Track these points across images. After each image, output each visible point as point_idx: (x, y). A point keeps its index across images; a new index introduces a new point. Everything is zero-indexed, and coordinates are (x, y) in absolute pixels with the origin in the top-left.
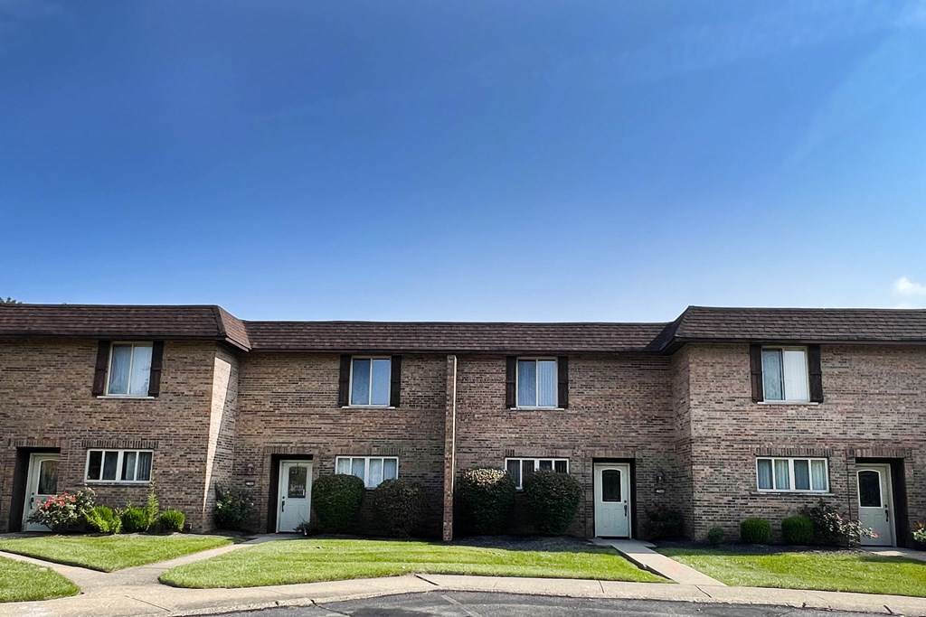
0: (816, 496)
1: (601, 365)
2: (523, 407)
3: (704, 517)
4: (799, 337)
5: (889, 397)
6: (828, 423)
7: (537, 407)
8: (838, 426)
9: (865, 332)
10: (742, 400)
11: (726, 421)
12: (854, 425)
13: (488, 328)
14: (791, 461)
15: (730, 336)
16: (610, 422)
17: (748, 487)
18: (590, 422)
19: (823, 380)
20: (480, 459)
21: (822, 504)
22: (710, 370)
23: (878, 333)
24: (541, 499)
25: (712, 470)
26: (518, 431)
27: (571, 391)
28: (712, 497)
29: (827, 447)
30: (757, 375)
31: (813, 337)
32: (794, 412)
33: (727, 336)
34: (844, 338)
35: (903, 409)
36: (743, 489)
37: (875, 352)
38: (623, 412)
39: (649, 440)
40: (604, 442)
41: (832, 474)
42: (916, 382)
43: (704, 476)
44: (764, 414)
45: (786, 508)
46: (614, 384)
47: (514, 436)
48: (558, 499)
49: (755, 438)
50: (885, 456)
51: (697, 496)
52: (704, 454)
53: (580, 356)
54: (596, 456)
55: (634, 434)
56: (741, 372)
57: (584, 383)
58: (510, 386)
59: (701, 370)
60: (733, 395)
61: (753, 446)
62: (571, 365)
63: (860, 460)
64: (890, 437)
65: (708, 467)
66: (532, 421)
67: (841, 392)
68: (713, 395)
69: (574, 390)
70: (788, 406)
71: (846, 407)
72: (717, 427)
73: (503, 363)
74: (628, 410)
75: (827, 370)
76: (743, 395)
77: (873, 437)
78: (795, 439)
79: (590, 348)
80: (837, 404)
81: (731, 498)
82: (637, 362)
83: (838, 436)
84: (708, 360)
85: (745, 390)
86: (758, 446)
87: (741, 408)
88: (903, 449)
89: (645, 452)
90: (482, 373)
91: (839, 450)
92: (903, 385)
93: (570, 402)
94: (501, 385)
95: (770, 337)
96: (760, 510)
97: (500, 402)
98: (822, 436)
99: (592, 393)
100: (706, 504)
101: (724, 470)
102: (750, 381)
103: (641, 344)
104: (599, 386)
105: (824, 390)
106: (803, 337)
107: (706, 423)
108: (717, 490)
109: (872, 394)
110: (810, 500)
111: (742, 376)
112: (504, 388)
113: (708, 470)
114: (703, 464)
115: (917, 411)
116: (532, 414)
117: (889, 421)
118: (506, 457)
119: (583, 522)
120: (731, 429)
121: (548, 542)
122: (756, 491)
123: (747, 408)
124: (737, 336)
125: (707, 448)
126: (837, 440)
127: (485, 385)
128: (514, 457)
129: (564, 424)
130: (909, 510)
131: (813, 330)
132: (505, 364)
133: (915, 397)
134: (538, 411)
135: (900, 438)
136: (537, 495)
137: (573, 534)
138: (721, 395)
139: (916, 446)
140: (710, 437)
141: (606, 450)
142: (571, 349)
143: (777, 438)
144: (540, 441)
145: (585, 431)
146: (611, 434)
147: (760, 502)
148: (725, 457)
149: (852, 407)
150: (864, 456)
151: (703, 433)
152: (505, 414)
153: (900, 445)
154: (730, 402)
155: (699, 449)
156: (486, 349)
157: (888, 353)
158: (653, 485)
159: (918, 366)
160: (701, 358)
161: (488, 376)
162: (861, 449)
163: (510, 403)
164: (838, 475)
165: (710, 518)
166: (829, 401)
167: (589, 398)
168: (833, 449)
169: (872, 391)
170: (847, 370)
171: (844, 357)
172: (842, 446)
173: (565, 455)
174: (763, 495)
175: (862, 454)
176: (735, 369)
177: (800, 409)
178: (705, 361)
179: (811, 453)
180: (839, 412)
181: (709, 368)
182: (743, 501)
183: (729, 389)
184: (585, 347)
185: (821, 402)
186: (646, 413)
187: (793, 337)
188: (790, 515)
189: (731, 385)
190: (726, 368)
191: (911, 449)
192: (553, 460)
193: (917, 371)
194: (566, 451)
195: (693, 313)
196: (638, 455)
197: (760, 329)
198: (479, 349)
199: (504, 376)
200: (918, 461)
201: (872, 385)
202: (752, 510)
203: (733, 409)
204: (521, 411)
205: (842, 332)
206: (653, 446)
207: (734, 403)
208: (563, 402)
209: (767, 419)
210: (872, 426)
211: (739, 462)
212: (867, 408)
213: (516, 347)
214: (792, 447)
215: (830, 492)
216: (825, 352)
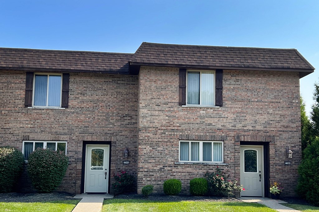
0: (215, 165)
1: (92, 80)
2: (36, 107)
3: (144, 179)
4: (208, 65)
5: (263, 103)
6: (225, 120)
7: (47, 107)
8: (231, 121)
9: (250, 62)
10: (173, 104)
11: (161, 117)
12: (240, 121)
13: (14, 52)
14: (201, 143)
15: (165, 63)
16: (96, 118)
17: (173, 160)
18: (82, 117)
19: (223, 92)
20: (5, 141)
21: (218, 170)
22: (154, 85)
23: (257, 63)
24: (36, 168)
25: (151, 148)
26: (32, 122)
27: (71, 97)
28: (150, 166)
29: (223, 135)
30: (183, 88)
31: (217, 65)
32: (204, 112)
33: (163, 63)
34: (236, 66)
35: (271, 111)
36: (170, 160)
37: (257, 75)
38: (105, 111)
39: (121, 129)
40: (91, 130)
41: (225, 151)
42: (280, 94)
43: (146, 152)
44: (186, 113)
45: (196, 172)
46: (99, 93)
47: (29, 126)
48: (47, 168)
49: (179, 128)
50: (258, 140)
51: (140, 165)
52: (146, 138)
53: (77, 73)
54: (86, 140)
55: (111, 126)
56: (173, 86)
57: (80, 92)
58: (29, 92)
59: (148, 84)
60: (167, 101)
61: (178, 133)
62: (71, 80)
63: (243, 143)
64: (262, 129)
65: (149, 146)
66: (43, 116)
67: (234, 100)
68: (154, 100)
69: (72, 96)
70: (200, 108)
71: (237, 109)
72: (155, 121)
73: (24, 77)
74: (108, 110)
75: (226, 86)
76: (173, 101)
77: (251, 128)
78: (204, 129)
79: (83, 68)
80: (231, 108)
81: (161, 166)
82: (115, 79)
83: (230, 128)
84: (153, 78)
85: (175, 97)
86: (181, 133)
87: (172, 109)
88: (270, 136)
89: (118, 137)
90: (9, 83)
91: (231, 137)
92: (272, 96)
93: (70, 104)
94: (22, 91)
95: (191, 64)
96: (180, 174)
97: (21, 103)
98: (221, 127)
99: (85, 98)
100: (146, 170)
101: (158, 149)
102: (178, 92)
103: (117, 66)
104: (89, 94)
105: (224, 99)
106: (211, 65)
107: (148, 119)
108: (154, 161)
109: (253, 102)
110: (211, 167)
111: (174, 89)
112: (24, 93)
113: (148, 148)
114: (145, 144)
115: (280, 112)
116: (43, 111)
117: (263, 118)
118: (23, 140)
119: (74, 183)
120: (164, 123)
121: (39, 196)
122: (178, 162)
123: (176, 109)
124: (169, 63)
125: (149, 134)
126: (230, 130)
127: (10, 91)
128: (29, 140)
129: (64, 118)
130: (271, 174)
131: (218, 60)
132: (25, 77)
133: (279, 104)
134: (47, 109)
135: (268, 129)
136: (33, 165)
137: (67, 191)
138: (160, 100)
139: (278, 134)
140: (151, 127)
141: (92, 136)
142: (69, 68)
143: (193, 128)
144: (47, 130)
145: (79, 123)
146: (96, 126)
147: (180, 169)
148: (160, 140)
149: (240, 110)
150: (246, 140)
151: (147, 125)
152: (23, 111)
153: (268, 134)
154: (165, 105)
155: (144, 135)
156: (10, 66)
157: (264, 76)
158: (122, 158)
159: (282, 84)
160: (148, 76)
161: (13, 85)
162: (244, 136)
163: (28, 104)
164: (229, 152)
165: (148, 179)
166: (226, 106)
167: (83, 102)
168: (227, 136)
169: (253, 100)
170: (239, 86)
171: (238, 78)
172: (232, 134)
173: (64, 139)
174: (182, 165)
175: (244, 138)
176: (169, 84)
177: (208, 110)
178: (151, 78)
179: (213, 138)
180: (232, 113)
181: (153, 83)
182: (169, 168)
183: (164, 97)
184: (80, 67)
185: (221, 106)
186: (120, 112)
187: (204, 64)
188: (198, 177)
189: (166, 94)
190: (164, 84)
191: (274, 136)
192: (57, 142)
193: (281, 88)
194: (65, 136)
195: (145, 47)
196: (113, 139)
197: (185, 59)
198: (5, 66)
199: (24, 85)
200: (278, 144)
201: (253, 96)
202: (175, 174)
203: (167, 109)
204: (35, 109)
205: (236, 62)
206: (123, 133)
207: (168, 106)
208: (65, 104)
209: (188, 116)
210: (251, 121)
211: (168, 143)
212: (249, 111)
213: (32, 65)
214: (202, 134)
215: (224, 163)
216: (226, 74)
